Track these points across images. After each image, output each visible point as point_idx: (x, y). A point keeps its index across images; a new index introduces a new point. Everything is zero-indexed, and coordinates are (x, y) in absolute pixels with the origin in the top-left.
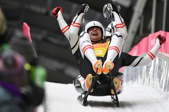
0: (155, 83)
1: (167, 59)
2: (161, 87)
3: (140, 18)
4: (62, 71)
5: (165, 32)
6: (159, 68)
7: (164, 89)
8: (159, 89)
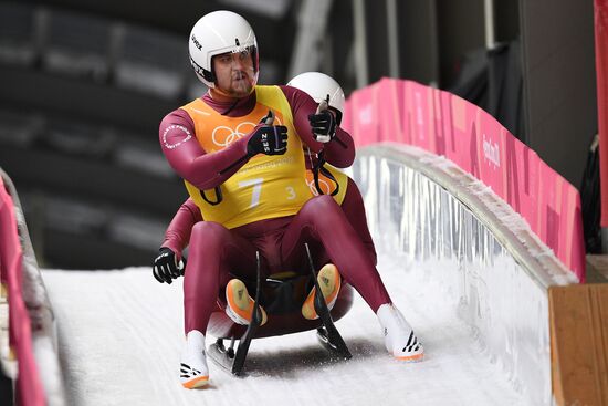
0: (386, 237)
1: (413, 161)
2: (406, 249)
3: (319, 46)
4: (102, 233)
5: (400, 81)
6: (394, 190)
7: (416, 252)
8: (402, 253)
